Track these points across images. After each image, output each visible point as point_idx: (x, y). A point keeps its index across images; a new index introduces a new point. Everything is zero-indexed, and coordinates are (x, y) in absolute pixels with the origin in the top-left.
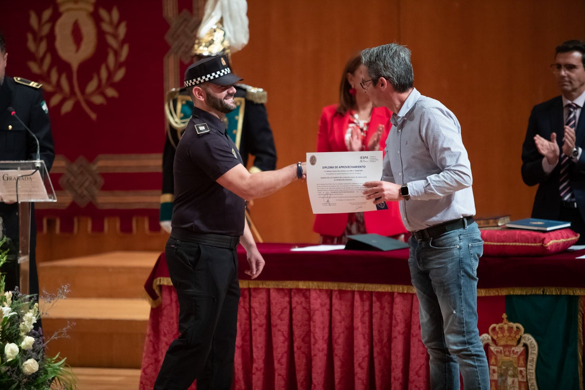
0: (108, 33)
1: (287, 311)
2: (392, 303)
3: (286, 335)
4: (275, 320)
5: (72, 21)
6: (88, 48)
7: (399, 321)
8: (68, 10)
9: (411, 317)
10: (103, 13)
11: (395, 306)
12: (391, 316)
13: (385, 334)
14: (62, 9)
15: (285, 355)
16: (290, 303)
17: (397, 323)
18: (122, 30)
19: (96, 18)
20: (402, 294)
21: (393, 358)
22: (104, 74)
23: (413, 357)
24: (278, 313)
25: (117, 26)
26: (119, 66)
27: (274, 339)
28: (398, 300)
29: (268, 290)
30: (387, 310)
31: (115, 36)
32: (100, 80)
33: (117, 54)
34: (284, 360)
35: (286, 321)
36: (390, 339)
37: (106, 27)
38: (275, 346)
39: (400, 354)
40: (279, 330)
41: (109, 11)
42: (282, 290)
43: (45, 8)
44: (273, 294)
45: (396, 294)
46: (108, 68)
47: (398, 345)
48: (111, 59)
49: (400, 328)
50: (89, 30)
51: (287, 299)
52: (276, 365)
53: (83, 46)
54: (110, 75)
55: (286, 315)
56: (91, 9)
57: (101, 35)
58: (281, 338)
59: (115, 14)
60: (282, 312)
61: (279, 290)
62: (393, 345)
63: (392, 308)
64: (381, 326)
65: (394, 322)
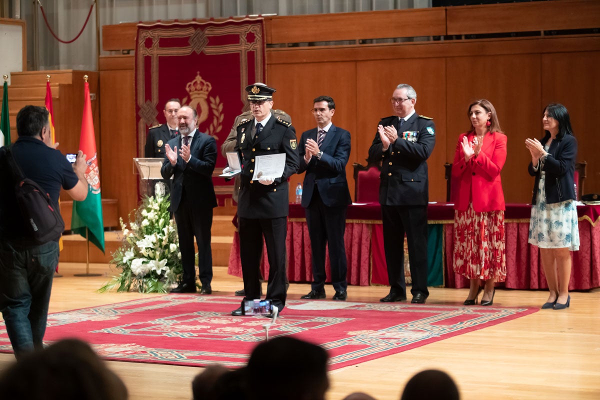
0: (214, 109)
1: (301, 233)
2: (352, 228)
3: (300, 244)
4: (295, 236)
5: (197, 103)
6: (204, 116)
7: (356, 237)
8: (195, 98)
9: (361, 235)
10: (212, 99)
11: (354, 230)
12: (352, 234)
13: (349, 244)
14: (192, 97)
15: (300, 254)
16: (303, 229)
17: (355, 238)
18: (221, 107)
19: (208, 101)
20: (358, 224)
21: (353, 254)
22: (212, 129)
23: (362, 254)
24: (297, 234)
25: (219, 105)
26: (219, 124)
27: (294, 246)
28: (355, 226)
29: (292, 223)
30: (350, 232)
31: (217, 110)
32: (210, 131)
33: (218, 118)
34: (299, 257)
35: (300, 238)
36: (351, 246)
37: (213, 106)
38: (295, 250)
39: (356, 253)
40: (297, 242)
41: (215, 98)
42: (299, 222)
43: (184, 97)
44: (294, 224)
45: (354, 224)
46: (213, 126)
47: (355, 249)
48: (215, 121)
49: (356, 240)
50: (205, 108)
51: (301, 227)
52: (296, 259)
53: (202, 115)
54: (215, 129)
55: (300, 235)
56: (206, 97)
57: (210, 109)
58: (298, 246)
59: (218, 99)
60: (299, 233)
61: (297, 223)
62: (353, 249)
63: (352, 230)
64: (347, 240)
65: (353, 237)
